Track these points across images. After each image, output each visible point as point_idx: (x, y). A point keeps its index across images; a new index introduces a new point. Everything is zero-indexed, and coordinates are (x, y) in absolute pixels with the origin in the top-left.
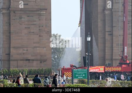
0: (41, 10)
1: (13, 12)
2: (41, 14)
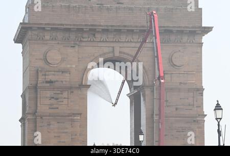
0: (74, 115)
1: (40, 118)
2: (74, 119)
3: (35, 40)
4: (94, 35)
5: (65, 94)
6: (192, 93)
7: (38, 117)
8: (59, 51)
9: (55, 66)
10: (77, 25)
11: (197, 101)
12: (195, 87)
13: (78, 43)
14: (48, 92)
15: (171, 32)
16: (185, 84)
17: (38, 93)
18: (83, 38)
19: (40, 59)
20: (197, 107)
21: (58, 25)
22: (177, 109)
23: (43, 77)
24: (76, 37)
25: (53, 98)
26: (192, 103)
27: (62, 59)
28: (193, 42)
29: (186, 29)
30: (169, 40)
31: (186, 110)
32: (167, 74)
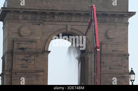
0: (39, 71)
3: (12, 20)
4: (53, 17)
5: (33, 57)
6: (121, 58)
7: (13, 74)
8: (28, 27)
9: (26, 37)
10: (42, 10)
11: (124, 63)
12: (123, 53)
13: (42, 22)
14: (21, 56)
15: (106, 15)
16: (116, 51)
17: (14, 56)
18: (46, 19)
19: (16, 33)
20: (124, 67)
21: (29, 9)
22: (110, 68)
23: (18, 45)
24: (41, 18)
25: (24, 60)
26: (121, 65)
27: (31, 33)
28: (122, 22)
29: (117, 13)
30: (105, 21)
31: (117, 69)
32: (104, 44)
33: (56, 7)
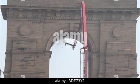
0: (39, 73)
3: (11, 18)
4: (55, 14)
5: (33, 58)
6: (128, 58)
8: (28, 26)
9: (26, 37)
10: (42, 7)
11: (131, 64)
12: (130, 54)
13: (43, 20)
14: (21, 56)
15: (112, 12)
16: (123, 51)
17: (13, 57)
18: (47, 17)
19: (15, 32)
22: (116, 70)
23: (17, 45)
24: (42, 16)
25: (23, 60)
26: (128, 65)
27: (31, 32)
28: (129, 20)
29: (123, 10)
30: (111, 18)
31: (123, 70)
32: (109, 43)
33: (59, 4)
